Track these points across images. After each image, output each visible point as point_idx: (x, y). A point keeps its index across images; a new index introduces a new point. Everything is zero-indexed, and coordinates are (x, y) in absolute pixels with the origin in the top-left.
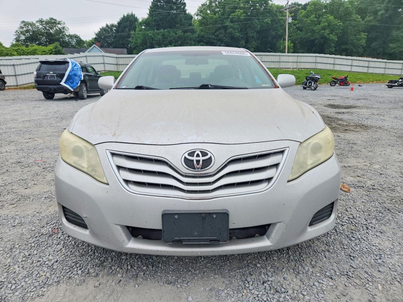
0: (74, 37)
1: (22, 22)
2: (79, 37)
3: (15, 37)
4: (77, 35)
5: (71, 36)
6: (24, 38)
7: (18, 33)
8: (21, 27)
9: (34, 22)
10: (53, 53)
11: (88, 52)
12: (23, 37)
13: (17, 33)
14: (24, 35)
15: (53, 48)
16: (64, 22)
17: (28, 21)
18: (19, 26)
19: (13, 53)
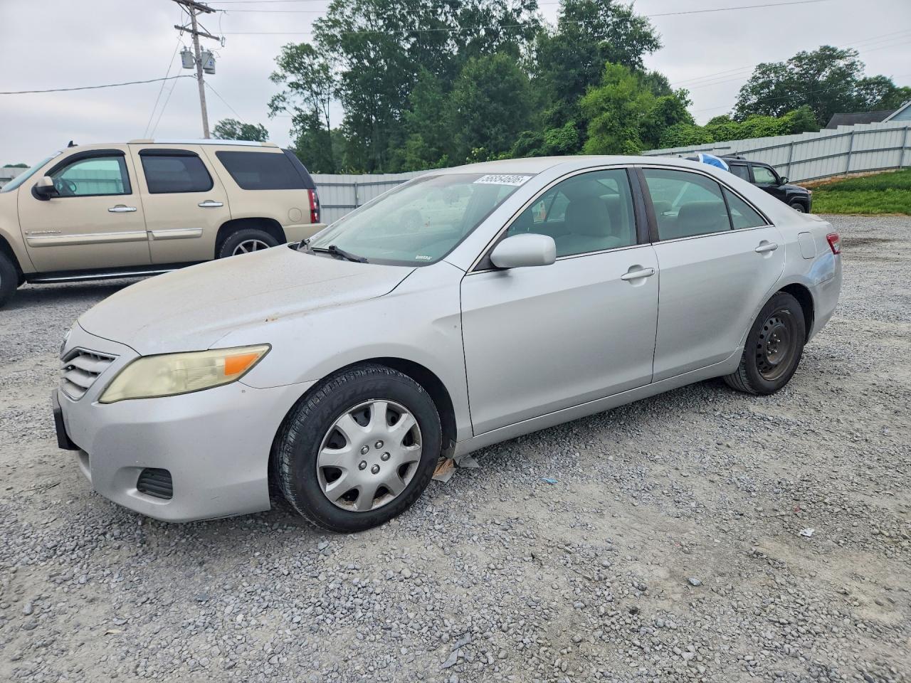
0: (874, 84)
1: (759, 66)
2: (890, 80)
3: (737, 101)
4: (884, 78)
5: (867, 84)
6: (756, 101)
7: (747, 91)
8: (753, 78)
9: (785, 62)
10: (788, 130)
11: (891, 119)
12: (754, 99)
13: (744, 91)
14: (758, 93)
15: (791, 120)
16: (855, 52)
17: (771, 62)
18: (750, 77)
19: (705, 138)
